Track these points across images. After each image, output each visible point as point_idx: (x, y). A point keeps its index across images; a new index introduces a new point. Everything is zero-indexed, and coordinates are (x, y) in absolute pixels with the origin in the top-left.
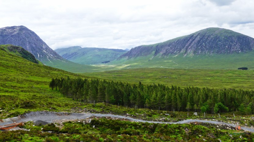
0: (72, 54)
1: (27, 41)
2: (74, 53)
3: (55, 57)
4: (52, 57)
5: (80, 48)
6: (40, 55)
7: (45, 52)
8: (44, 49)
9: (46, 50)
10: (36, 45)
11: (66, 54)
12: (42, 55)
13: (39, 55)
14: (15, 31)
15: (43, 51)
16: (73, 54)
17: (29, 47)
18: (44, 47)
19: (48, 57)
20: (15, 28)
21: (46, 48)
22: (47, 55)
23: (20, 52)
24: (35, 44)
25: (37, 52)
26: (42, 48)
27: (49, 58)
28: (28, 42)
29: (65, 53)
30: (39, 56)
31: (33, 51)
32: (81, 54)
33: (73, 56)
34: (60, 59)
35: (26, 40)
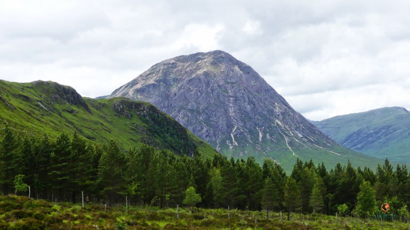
0: (376, 133)
1: (231, 94)
2: (383, 128)
3: (309, 140)
4: (300, 139)
5: (404, 113)
6: (265, 133)
7: (280, 123)
8: (277, 117)
9: (283, 120)
10: (254, 105)
11: (359, 133)
12: (271, 136)
13: (261, 135)
14: (198, 68)
15: (272, 121)
16: (380, 130)
17: (235, 112)
18: (277, 110)
19: (287, 139)
20: (199, 59)
21: (283, 114)
22: (286, 135)
23: (144, 116)
24: (251, 102)
25: (256, 124)
26: (271, 112)
27: (291, 144)
28: (233, 97)
29: (356, 129)
30: (262, 138)
31: (245, 123)
32: (405, 131)
33: (379, 138)
34: (325, 145)
35: (228, 93)
